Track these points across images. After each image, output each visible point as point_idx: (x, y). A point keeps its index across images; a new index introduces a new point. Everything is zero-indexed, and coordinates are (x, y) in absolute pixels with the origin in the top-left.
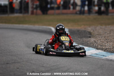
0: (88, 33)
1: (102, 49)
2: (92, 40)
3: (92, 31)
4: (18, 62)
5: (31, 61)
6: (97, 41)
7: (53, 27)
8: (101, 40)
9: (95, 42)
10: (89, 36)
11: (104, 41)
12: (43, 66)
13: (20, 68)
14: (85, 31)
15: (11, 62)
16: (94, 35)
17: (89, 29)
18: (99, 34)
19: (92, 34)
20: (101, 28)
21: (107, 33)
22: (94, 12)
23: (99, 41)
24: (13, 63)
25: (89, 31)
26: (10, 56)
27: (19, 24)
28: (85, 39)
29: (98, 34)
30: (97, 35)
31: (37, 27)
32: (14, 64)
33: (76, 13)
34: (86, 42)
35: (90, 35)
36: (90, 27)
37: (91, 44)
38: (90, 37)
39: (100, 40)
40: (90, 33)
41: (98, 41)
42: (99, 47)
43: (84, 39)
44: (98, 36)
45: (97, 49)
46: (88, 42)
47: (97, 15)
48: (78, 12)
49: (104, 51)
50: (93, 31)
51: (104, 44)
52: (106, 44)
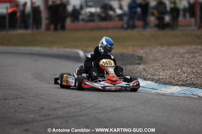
0: (137, 58)
1: (152, 80)
2: (141, 67)
3: (144, 55)
4: (21, 98)
5: (41, 97)
6: (147, 69)
7: (82, 50)
8: (155, 68)
9: (145, 70)
10: (138, 62)
11: (158, 69)
12: (58, 102)
13: (24, 104)
14: (133, 56)
15: (10, 98)
16: (147, 61)
17: (141, 52)
18: (156, 60)
19: (144, 60)
20: (160, 50)
21: (167, 58)
22: (152, 24)
23: (151, 69)
24: (14, 98)
25: (140, 55)
27: (26, 45)
29: (154, 59)
30: (152, 60)
31: (55, 50)
32: (15, 100)
33: (122, 28)
34: (130, 71)
35: (140, 62)
36: (142, 49)
37: (137, 73)
38: (139, 64)
39: (154, 66)
40: (141, 58)
41: (149, 69)
42: (149, 76)
43: (129, 66)
44: (152, 62)
45: (145, 79)
46: (133, 70)
47: (156, 29)
48: (125, 26)
49: (156, 82)
50: (147, 55)
51: (157, 73)
52: (161, 73)
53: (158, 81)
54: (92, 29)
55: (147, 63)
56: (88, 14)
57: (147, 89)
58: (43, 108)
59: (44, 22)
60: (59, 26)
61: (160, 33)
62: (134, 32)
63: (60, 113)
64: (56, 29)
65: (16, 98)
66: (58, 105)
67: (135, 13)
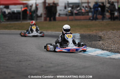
0: (98, 37)
1: (107, 50)
2: (101, 42)
3: (102, 36)
4: (30, 61)
8: (109, 43)
9: (103, 44)
10: (99, 39)
11: (111, 43)
14: (96, 36)
15: (23, 60)
17: (100, 34)
19: (102, 38)
20: (112, 32)
21: (116, 37)
24: (25, 61)
26: (22, 56)
28: (93, 42)
29: (108, 38)
31: (49, 32)
33: (90, 19)
34: (94, 45)
36: (101, 32)
37: (98, 46)
38: (99, 41)
40: (100, 37)
41: (105, 43)
42: (105, 48)
44: (107, 39)
45: (103, 50)
46: (96, 44)
47: (110, 20)
48: (91, 18)
49: (109, 51)
50: (104, 35)
51: (110, 46)
52: (112, 46)
53: (110, 51)
54: (72, 20)
55: (104, 40)
56: (69, 11)
57: (104, 56)
58: (42, 66)
59: (44, 16)
60: (52, 19)
61: (112, 22)
62: (97, 22)
63: (52, 69)
64: (50, 20)
65: (27, 61)
66: (51, 65)
67: (97, 11)
